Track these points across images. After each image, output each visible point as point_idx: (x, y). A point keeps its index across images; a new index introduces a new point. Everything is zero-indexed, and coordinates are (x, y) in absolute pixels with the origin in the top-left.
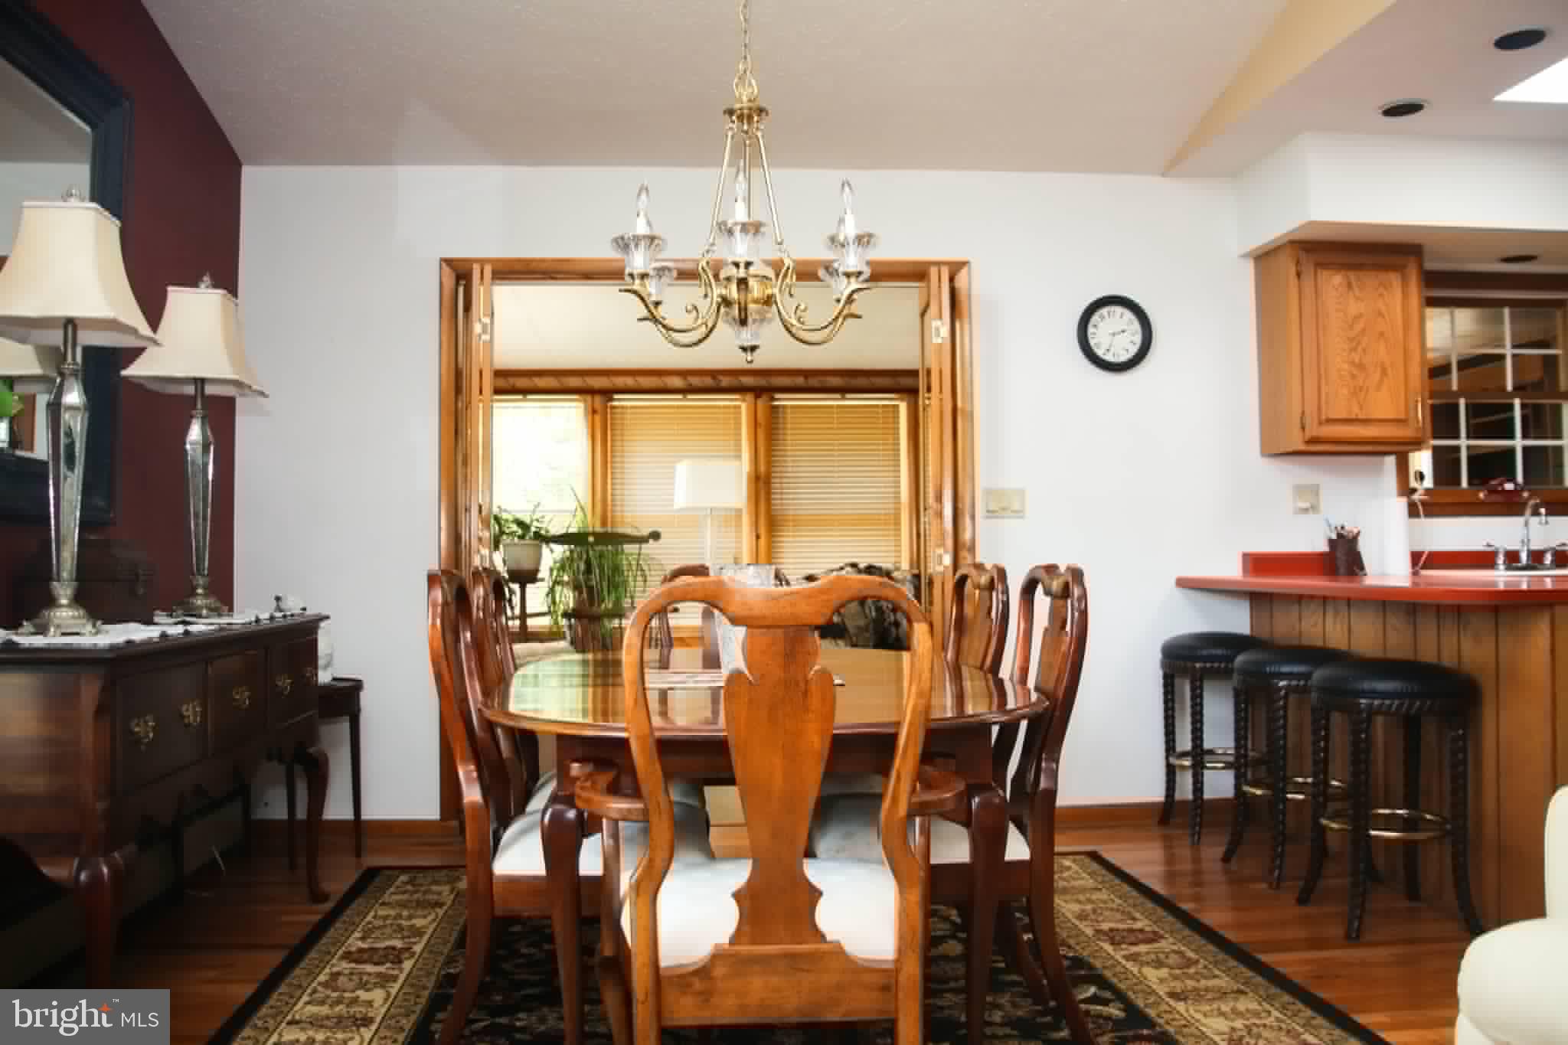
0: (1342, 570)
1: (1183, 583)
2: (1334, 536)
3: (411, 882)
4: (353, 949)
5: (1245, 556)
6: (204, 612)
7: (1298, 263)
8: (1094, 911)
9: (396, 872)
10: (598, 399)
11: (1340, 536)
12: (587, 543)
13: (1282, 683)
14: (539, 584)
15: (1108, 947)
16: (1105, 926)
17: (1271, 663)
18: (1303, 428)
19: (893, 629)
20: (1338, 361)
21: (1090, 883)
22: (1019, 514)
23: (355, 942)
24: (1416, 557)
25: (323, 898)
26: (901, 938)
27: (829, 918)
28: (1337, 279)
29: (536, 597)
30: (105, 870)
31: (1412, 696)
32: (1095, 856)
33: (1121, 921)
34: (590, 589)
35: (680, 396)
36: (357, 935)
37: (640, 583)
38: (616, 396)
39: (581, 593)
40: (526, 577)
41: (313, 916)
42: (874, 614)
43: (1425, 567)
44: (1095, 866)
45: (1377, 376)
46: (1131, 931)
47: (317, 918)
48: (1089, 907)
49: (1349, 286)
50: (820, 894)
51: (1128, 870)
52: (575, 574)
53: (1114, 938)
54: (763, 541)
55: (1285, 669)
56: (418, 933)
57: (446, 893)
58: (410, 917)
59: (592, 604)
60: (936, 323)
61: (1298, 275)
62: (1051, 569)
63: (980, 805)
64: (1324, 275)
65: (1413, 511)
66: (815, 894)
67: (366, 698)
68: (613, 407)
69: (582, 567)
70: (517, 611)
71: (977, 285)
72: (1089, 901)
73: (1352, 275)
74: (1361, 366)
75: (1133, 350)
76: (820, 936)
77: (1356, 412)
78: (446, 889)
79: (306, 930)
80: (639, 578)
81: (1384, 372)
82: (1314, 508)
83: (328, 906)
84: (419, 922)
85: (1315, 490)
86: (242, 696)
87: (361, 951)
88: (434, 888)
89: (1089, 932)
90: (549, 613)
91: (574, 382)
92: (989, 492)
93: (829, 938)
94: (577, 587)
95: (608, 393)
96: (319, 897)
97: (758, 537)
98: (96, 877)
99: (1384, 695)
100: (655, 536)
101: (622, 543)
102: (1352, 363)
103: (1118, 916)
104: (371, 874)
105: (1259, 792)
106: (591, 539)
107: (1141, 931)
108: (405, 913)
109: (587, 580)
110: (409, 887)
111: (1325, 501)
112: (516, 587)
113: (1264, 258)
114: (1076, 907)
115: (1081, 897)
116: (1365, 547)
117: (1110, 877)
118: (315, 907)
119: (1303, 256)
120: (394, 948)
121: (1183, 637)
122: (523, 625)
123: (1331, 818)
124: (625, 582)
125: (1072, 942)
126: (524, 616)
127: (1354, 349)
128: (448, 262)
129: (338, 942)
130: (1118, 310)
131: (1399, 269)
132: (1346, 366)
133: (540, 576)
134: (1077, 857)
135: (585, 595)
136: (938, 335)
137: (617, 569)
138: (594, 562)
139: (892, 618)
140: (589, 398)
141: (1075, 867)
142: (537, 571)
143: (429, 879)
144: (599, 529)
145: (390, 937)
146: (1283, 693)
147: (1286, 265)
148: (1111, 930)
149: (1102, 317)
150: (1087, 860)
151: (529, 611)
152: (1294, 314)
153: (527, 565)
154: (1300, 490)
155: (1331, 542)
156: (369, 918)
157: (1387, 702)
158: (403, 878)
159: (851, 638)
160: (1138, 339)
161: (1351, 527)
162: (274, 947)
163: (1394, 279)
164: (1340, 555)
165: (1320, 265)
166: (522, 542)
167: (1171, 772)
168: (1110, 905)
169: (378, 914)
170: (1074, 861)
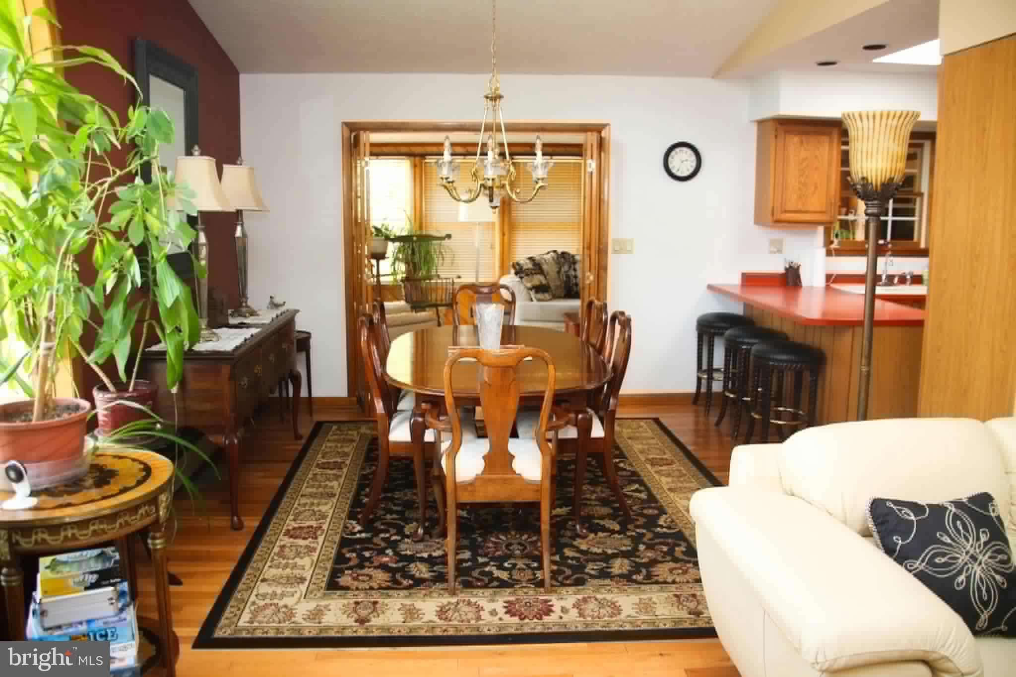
0: (791, 284)
1: (710, 287)
2: (788, 266)
3: (339, 429)
4: (320, 462)
5: (744, 275)
6: (247, 315)
7: (776, 130)
8: (648, 450)
9: (331, 425)
10: (417, 159)
11: (790, 267)
12: (413, 242)
13: (744, 347)
14: (386, 260)
15: (649, 467)
16: (651, 457)
17: (740, 337)
18: (773, 214)
19: (574, 287)
20: (793, 179)
21: (650, 434)
22: (630, 252)
23: (320, 460)
24: (829, 277)
25: (301, 438)
26: (543, 473)
27: (517, 465)
28: (796, 139)
29: (385, 266)
30: (236, 441)
31: (792, 362)
32: (657, 421)
33: (658, 455)
34: (414, 264)
35: (462, 157)
36: (320, 456)
37: (441, 262)
38: (427, 157)
39: (409, 266)
40: (380, 256)
41: (299, 446)
42: (565, 278)
43: (834, 282)
44: (656, 426)
45: (813, 188)
46: (662, 459)
47: (300, 448)
48: (646, 447)
49: (802, 142)
50: (514, 457)
51: (670, 429)
52: (407, 255)
53: (653, 462)
54: (506, 237)
55: (746, 340)
56: (346, 455)
57: (355, 435)
58: (342, 447)
59: (415, 272)
60: (589, 161)
61: (776, 137)
62: (622, 313)
63: (582, 418)
64: (788, 137)
65: (829, 253)
66: (512, 457)
67: (313, 342)
68: (426, 163)
69: (410, 252)
70: (375, 272)
71: (613, 135)
72: (648, 444)
73: (804, 138)
74: (804, 184)
75: (691, 170)
76: (514, 472)
77: (800, 207)
78: (355, 433)
79: (296, 454)
80: (440, 259)
81: (816, 188)
82: (779, 251)
83: (303, 441)
84: (346, 450)
85: (780, 242)
86: (272, 358)
87: (323, 463)
88: (350, 432)
89: (643, 459)
90: (392, 274)
91: (404, 149)
92: (615, 241)
93: (517, 472)
94: (407, 263)
95: (423, 156)
96: (298, 437)
97: (504, 235)
98: (231, 443)
99: (781, 361)
100: (449, 236)
101: (431, 240)
102: (800, 182)
103: (658, 452)
104: (319, 425)
105: (732, 396)
106: (415, 238)
107: (666, 460)
108: (339, 445)
109: (412, 259)
110: (338, 432)
111: (786, 247)
112: (374, 262)
113: (761, 123)
114: (640, 447)
115: (645, 442)
116: (802, 272)
117: (660, 431)
118: (299, 442)
119: (779, 126)
120: (337, 462)
121: (707, 315)
122: (378, 281)
123: (756, 413)
124: (433, 259)
125: (634, 464)
126: (378, 276)
127: (801, 176)
128: (347, 124)
129: (313, 459)
130: (685, 149)
131: (829, 134)
132: (797, 184)
133: (387, 256)
134: (648, 421)
135: (411, 267)
136: (590, 167)
137: (428, 252)
138: (416, 250)
139: (574, 281)
140: (412, 158)
141: (645, 426)
142: (385, 253)
143: (347, 428)
144: (418, 233)
145: (335, 457)
146: (744, 351)
147: (770, 129)
148: (653, 459)
149: (676, 153)
150: (652, 422)
151: (381, 272)
152: (772, 157)
153: (379, 250)
154: (773, 242)
155: (786, 269)
156: (323, 448)
157: (785, 364)
158: (335, 427)
159: (552, 291)
160: (694, 164)
161: (796, 261)
162: (284, 462)
163: (825, 139)
164: (790, 275)
165: (787, 132)
166: (377, 238)
167: (699, 380)
168: (656, 446)
169: (327, 446)
170: (646, 423)
